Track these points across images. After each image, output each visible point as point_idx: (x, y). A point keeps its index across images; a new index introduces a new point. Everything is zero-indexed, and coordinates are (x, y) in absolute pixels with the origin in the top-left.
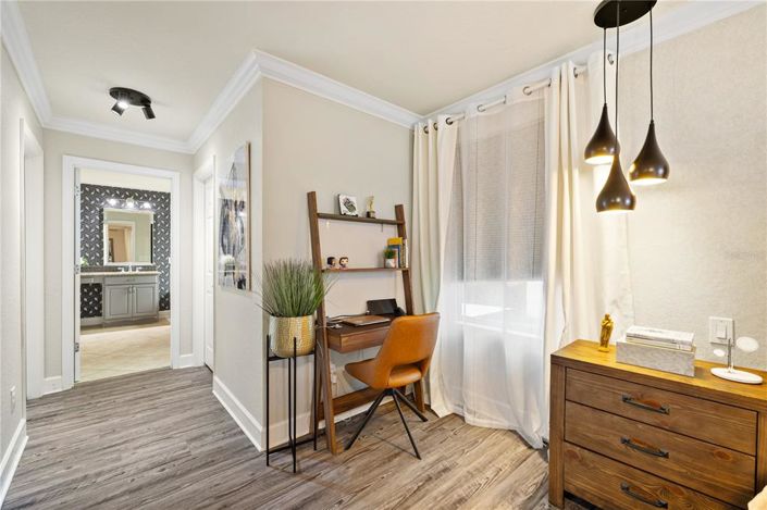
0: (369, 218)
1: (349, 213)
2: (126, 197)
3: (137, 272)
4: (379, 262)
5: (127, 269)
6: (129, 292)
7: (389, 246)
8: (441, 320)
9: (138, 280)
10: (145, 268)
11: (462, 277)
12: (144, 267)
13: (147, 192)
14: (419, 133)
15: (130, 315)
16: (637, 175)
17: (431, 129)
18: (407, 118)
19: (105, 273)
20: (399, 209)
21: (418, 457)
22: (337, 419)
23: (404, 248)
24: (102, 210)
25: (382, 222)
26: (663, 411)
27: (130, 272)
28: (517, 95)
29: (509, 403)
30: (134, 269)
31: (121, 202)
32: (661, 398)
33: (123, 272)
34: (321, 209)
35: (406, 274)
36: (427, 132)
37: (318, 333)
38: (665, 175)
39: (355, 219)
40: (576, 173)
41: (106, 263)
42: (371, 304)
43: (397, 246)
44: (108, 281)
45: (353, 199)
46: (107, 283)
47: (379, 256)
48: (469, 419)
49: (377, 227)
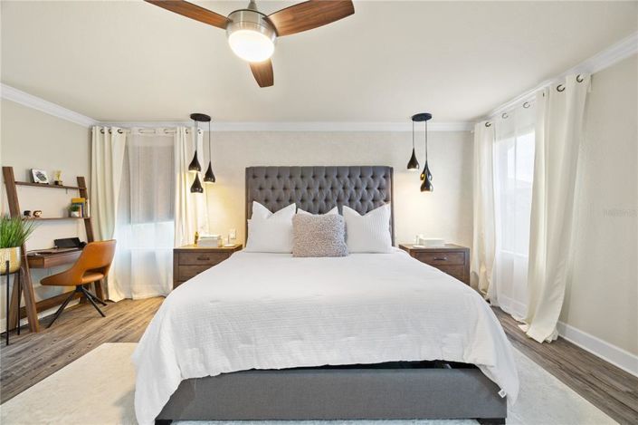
0: (57, 184)
1: (41, 182)
4: (64, 214)
7: (73, 204)
8: (117, 245)
11: (129, 220)
14: (97, 131)
16: (206, 180)
17: (106, 130)
18: (87, 122)
20: (81, 180)
21: (103, 316)
22: (40, 317)
23: (86, 205)
25: (67, 188)
26: (208, 259)
28: (160, 131)
29: (159, 283)
32: (208, 255)
34: (17, 178)
35: (88, 222)
36: (103, 133)
37: (23, 258)
38: (214, 181)
39: (47, 185)
40: (187, 175)
42: (57, 242)
43: (82, 204)
45: (44, 173)
47: (64, 210)
48: (135, 297)
49: (64, 191)
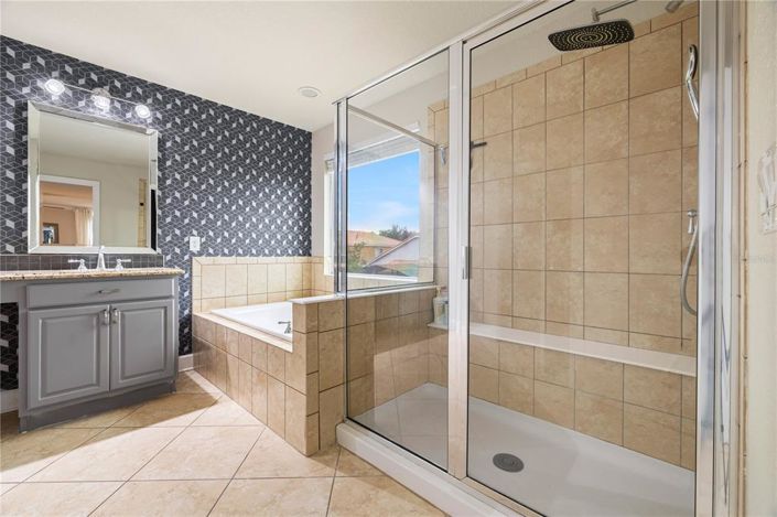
2: (91, 85)
3: (119, 270)
5: (92, 262)
6: (100, 324)
9: (127, 291)
10: (138, 260)
12: (136, 257)
13: (141, 83)
15: (104, 387)
19: (29, 274)
24: (22, 107)
27: (101, 270)
30: (111, 261)
31: (78, 96)
33: (83, 270)
41: (35, 247)
44: (36, 296)
46: (33, 302)
